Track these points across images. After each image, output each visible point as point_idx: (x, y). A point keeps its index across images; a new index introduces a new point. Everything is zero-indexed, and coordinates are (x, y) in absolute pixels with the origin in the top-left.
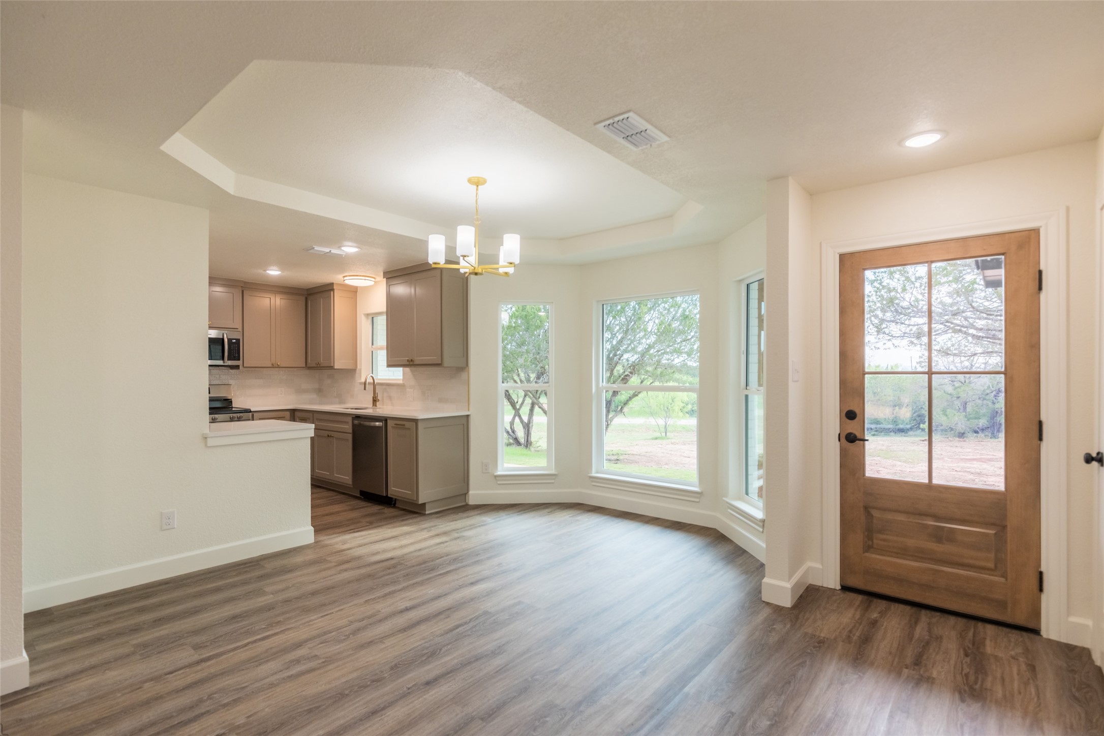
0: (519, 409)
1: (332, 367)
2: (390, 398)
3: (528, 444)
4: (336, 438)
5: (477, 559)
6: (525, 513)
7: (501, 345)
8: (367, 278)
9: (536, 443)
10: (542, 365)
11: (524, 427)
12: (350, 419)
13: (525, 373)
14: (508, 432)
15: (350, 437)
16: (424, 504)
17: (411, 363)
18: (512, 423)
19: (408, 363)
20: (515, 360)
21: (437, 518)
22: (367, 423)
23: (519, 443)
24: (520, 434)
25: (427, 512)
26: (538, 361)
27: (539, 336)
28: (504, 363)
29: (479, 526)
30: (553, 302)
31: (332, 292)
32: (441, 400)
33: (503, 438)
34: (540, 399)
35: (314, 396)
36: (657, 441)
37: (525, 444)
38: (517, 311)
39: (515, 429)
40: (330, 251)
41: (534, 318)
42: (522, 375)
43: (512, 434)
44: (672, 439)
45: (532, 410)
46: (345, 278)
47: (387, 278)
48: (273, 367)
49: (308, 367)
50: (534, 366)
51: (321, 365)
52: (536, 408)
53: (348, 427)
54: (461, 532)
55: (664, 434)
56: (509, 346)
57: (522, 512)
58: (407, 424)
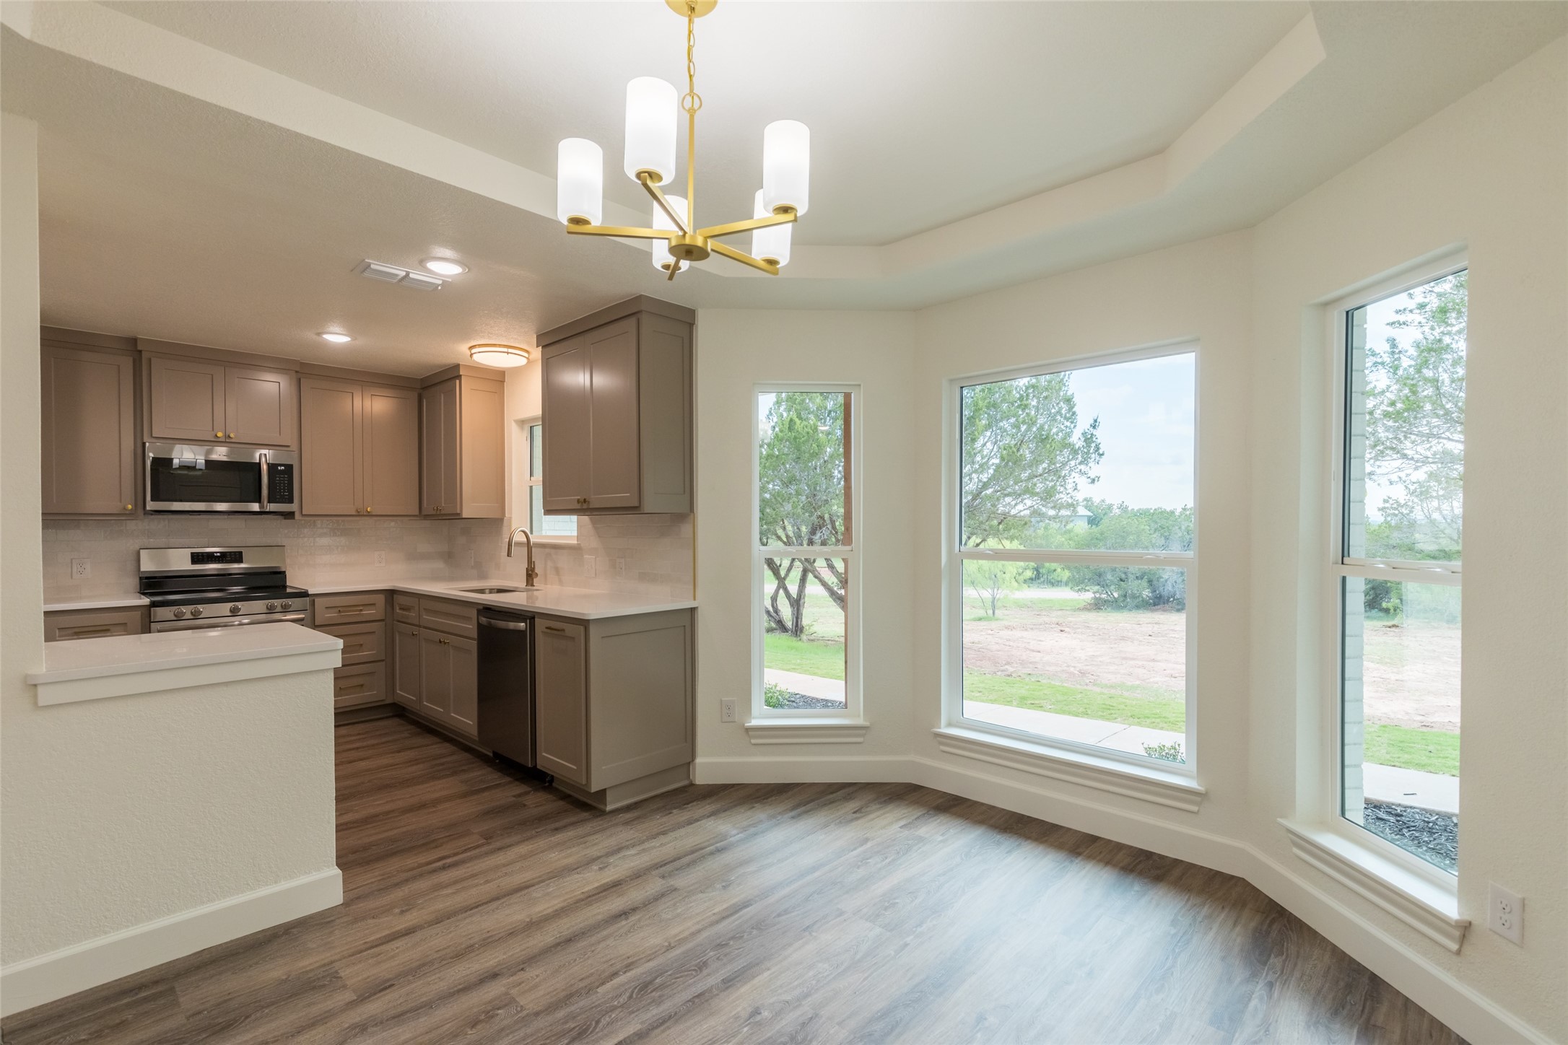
0: (784, 579)
1: (459, 514)
2: (557, 571)
3: (798, 630)
4: (452, 646)
5: (699, 988)
6: (806, 812)
7: (756, 484)
8: (510, 350)
9: (809, 629)
10: (819, 514)
11: (792, 605)
12: (474, 613)
13: (793, 526)
14: (768, 612)
15: (473, 645)
16: (602, 793)
17: (585, 506)
18: (774, 599)
19: (578, 506)
20: (778, 505)
21: (627, 823)
22: (502, 624)
23: (785, 629)
24: (786, 612)
25: (609, 808)
26: (814, 507)
27: (816, 469)
28: (762, 511)
29: (712, 853)
30: (860, 385)
31: (458, 381)
32: (643, 577)
33: (760, 621)
34: (815, 564)
35: (439, 565)
36: (982, 623)
37: (794, 630)
38: (781, 431)
39: (779, 608)
40: (408, 274)
41: (807, 441)
42: (789, 528)
43: (774, 614)
44: (1002, 620)
45: (803, 580)
46: (473, 351)
47: (543, 347)
48: (359, 514)
49: (422, 515)
50: (807, 514)
51: (443, 512)
52: (810, 576)
53: (471, 628)
54: (671, 874)
55: (990, 612)
56: (771, 486)
57: (803, 809)
58: (570, 629)
